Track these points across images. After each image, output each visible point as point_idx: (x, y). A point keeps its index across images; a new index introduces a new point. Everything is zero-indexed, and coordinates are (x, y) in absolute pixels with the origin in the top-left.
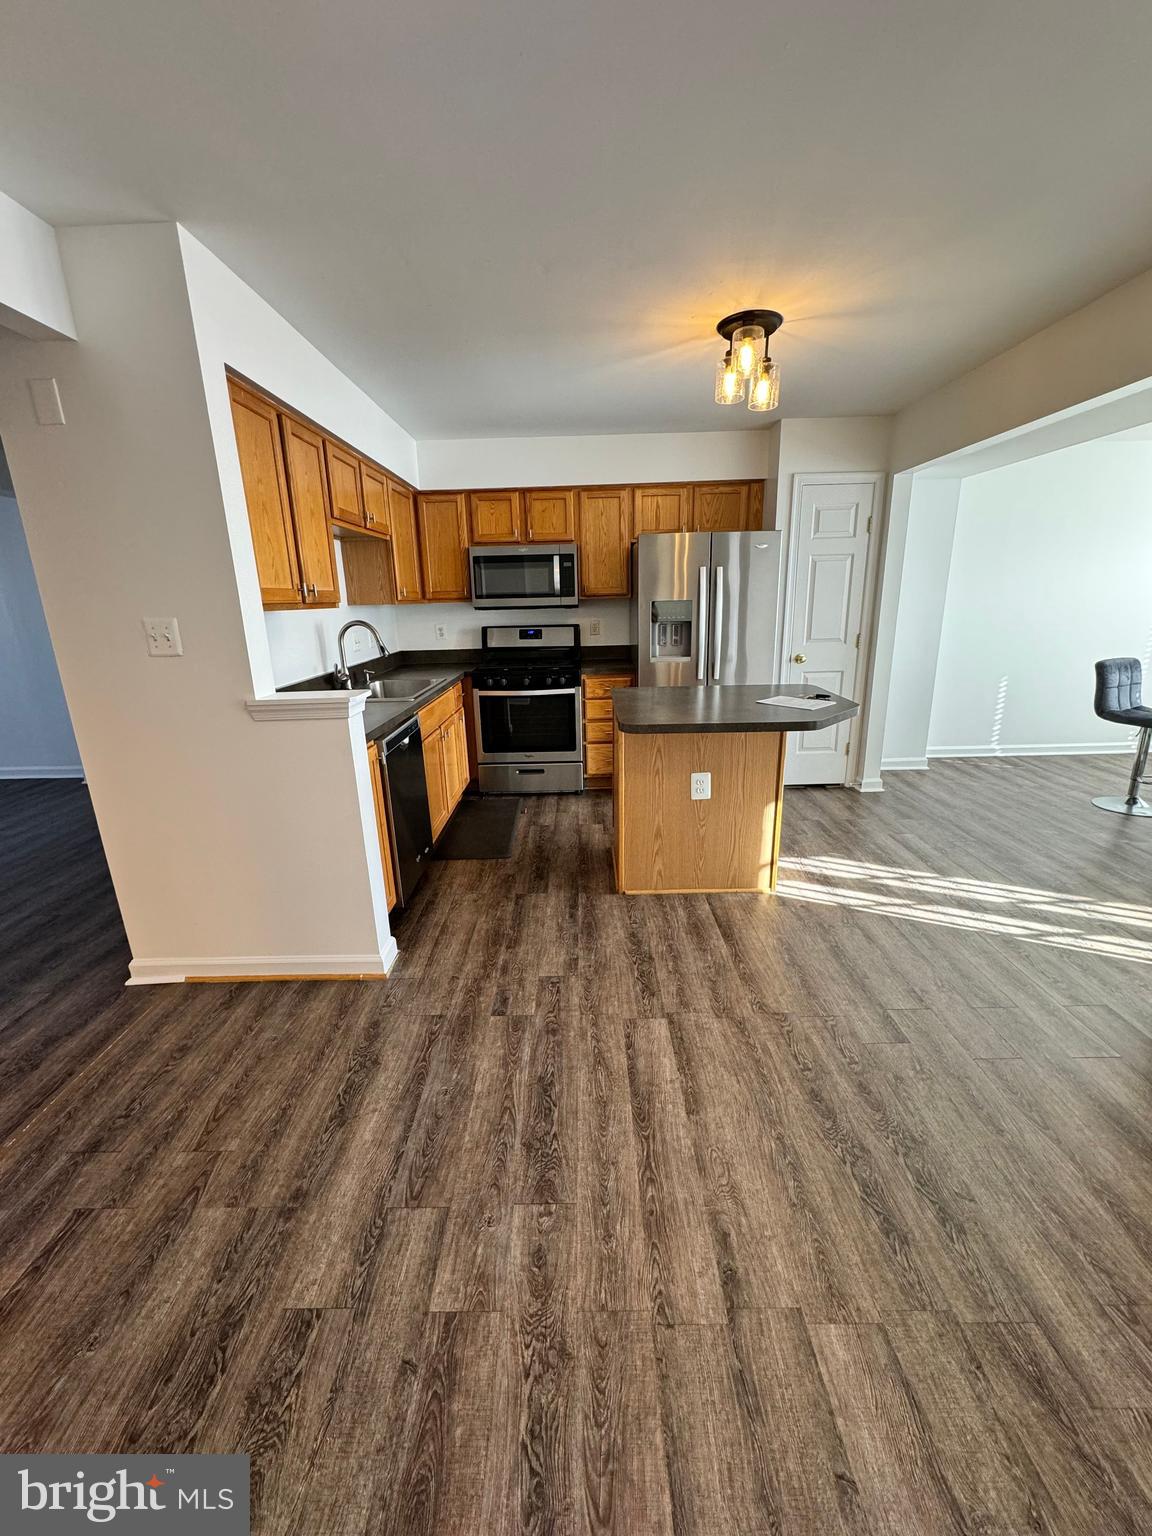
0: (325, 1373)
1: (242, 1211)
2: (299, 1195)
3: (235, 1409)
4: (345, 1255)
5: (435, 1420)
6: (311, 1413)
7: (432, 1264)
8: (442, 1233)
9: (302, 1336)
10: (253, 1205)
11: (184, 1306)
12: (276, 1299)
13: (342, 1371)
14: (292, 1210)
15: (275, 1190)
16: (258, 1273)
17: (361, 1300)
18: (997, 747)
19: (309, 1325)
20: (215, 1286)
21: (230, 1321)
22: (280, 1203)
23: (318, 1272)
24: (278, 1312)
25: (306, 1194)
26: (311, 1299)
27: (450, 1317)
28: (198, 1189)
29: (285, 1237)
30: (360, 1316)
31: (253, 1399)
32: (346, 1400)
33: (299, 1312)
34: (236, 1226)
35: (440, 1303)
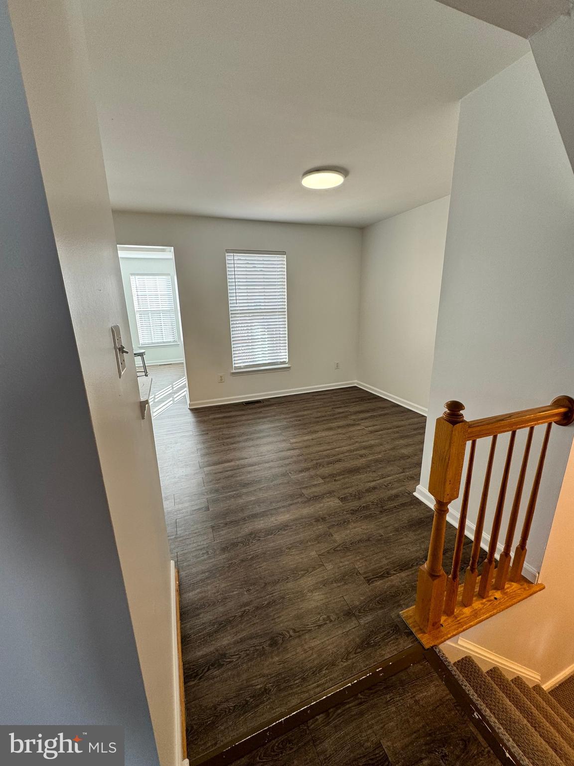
0: (346, 491)
1: (331, 530)
2: (317, 520)
3: (363, 500)
4: (324, 501)
5: (339, 474)
6: (353, 489)
7: (315, 486)
8: (306, 487)
9: (345, 498)
10: (328, 530)
11: (359, 524)
12: (343, 507)
13: (344, 489)
14: (322, 519)
15: (320, 527)
16: (341, 514)
17: (331, 493)
19: (342, 498)
20: (351, 521)
21: (354, 512)
22: (322, 523)
23: (331, 503)
24: (344, 505)
25: (316, 519)
26: (337, 501)
27: (322, 479)
28: (334, 550)
29: (330, 515)
30: (333, 491)
31: (360, 498)
32: (348, 485)
33: (342, 501)
34: (335, 529)
35: (321, 481)
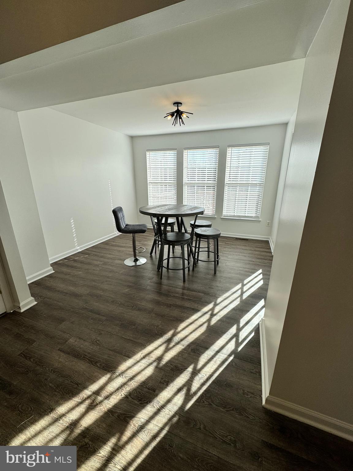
18: (78, 248)
